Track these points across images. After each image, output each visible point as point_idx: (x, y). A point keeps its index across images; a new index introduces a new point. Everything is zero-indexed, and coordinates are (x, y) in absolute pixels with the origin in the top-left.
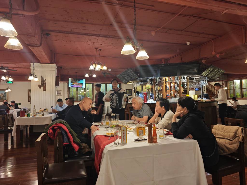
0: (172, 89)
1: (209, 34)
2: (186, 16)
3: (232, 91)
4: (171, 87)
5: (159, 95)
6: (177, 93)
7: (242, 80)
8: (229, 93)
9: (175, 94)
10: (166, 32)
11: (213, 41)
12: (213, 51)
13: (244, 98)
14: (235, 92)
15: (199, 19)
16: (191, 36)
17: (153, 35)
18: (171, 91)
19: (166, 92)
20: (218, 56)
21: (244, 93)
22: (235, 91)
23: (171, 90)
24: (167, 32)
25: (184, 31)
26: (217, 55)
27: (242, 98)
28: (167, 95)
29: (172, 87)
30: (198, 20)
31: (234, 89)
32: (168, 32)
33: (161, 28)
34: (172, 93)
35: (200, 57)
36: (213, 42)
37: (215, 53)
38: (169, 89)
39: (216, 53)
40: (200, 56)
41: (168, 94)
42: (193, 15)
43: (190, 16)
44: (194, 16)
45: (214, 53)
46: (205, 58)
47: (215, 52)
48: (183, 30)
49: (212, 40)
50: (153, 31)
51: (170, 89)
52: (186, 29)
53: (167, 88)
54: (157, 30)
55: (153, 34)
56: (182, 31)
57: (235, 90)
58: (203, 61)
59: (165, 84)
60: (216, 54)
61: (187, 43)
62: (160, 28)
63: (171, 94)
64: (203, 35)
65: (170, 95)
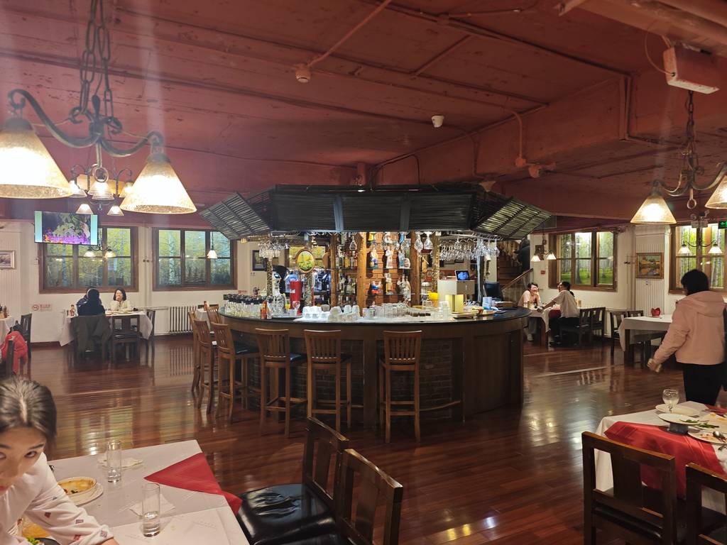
0: (387, 267)
1: (508, 94)
2: (421, 13)
3: (569, 263)
4: (385, 259)
5: (346, 282)
6: (403, 280)
7: (598, 233)
8: (559, 270)
9: (399, 283)
10: (352, 74)
11: (519, 120)
12: (519, 156)
13: (601, 286)
14: (577, 267)
15: (472, 31)
16: (445, 94)
17: (304, 81)
18: (386, 274)
19: (367, 276)
20: (534, 172)
21: (601, 272)
22: (577, 263)
23: (386, 271)
24: (356, 74)
25: (419, 76)
26: (530, 169)
27: (595, 286)
28: (372, 287)
29: (389, 260)
30: (468, 36)
31: (574, 259)
32: (359, 74)
33: (328, 54)
34: (389, 280)
35: (475, 171)
36: (520, 122)
37: (524, 161)
38: (377, 268)
39: (527, 162)
40: (475, 167)
41: (374, 284)
42: (447, 13)
43: (437, 16)
44: (451, 19)
45: (520, 162)
46: (492, 176)
47: (524, 157)
48: (416, 71)
49: (517, 116)
50: (301, 66)
51: (381, 266)
52: (426, 67)
53: (372, 264)
54: (315, 61)
55: (302, 77)
56: (410, 73)
57: (577, 261)
58: (486, 186)
59: (364, 250)
60: (528, 167)
61: (433, 118)
62: (325, 55)
63: (384, 282)
64: (488, 95)
65: (380, 285)
